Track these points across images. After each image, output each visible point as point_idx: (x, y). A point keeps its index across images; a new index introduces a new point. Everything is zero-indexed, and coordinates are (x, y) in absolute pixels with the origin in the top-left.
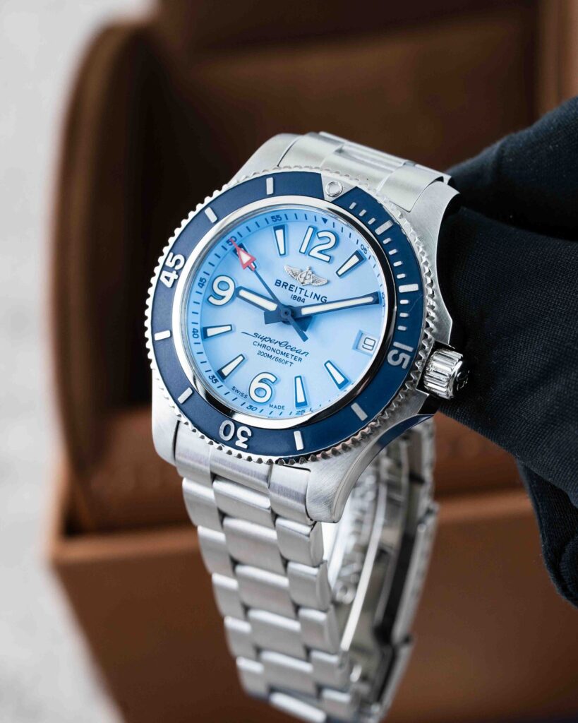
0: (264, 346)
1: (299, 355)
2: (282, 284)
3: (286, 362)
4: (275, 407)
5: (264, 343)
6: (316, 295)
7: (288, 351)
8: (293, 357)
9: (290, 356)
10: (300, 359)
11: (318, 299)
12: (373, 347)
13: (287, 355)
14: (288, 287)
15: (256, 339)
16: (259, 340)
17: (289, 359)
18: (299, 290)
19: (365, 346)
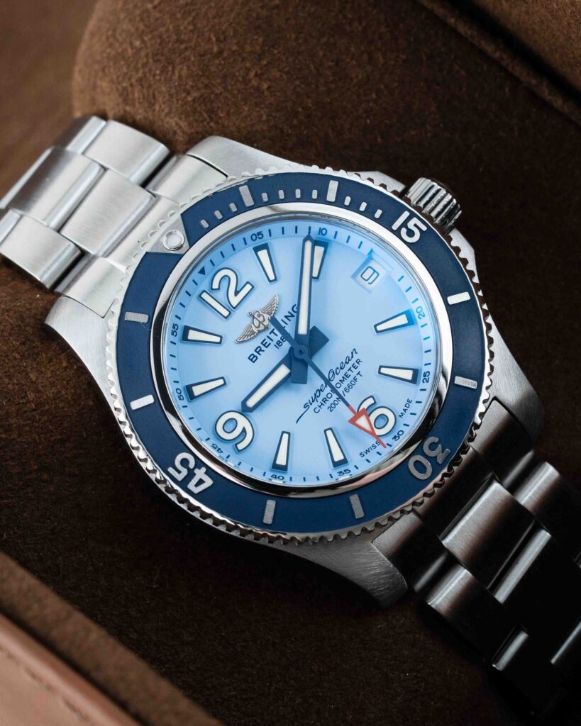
0: (325, 400)
1: (352, 361)
2: (256, 354)
3: (355, 379)
4: (405, 410)
5: (320, 399)
6: (286, 317)
7: (342, 373)
8: (352, 369)
9: (349, 373)
10: (358, 361)
11: (292, 316)
12: (375, 271)
13: (347, 376)
14: (263, 348)
15: (312, 407)
16: (315, 404)
17: (353, 374)
18: (272, 336)
19: (370, 281)
